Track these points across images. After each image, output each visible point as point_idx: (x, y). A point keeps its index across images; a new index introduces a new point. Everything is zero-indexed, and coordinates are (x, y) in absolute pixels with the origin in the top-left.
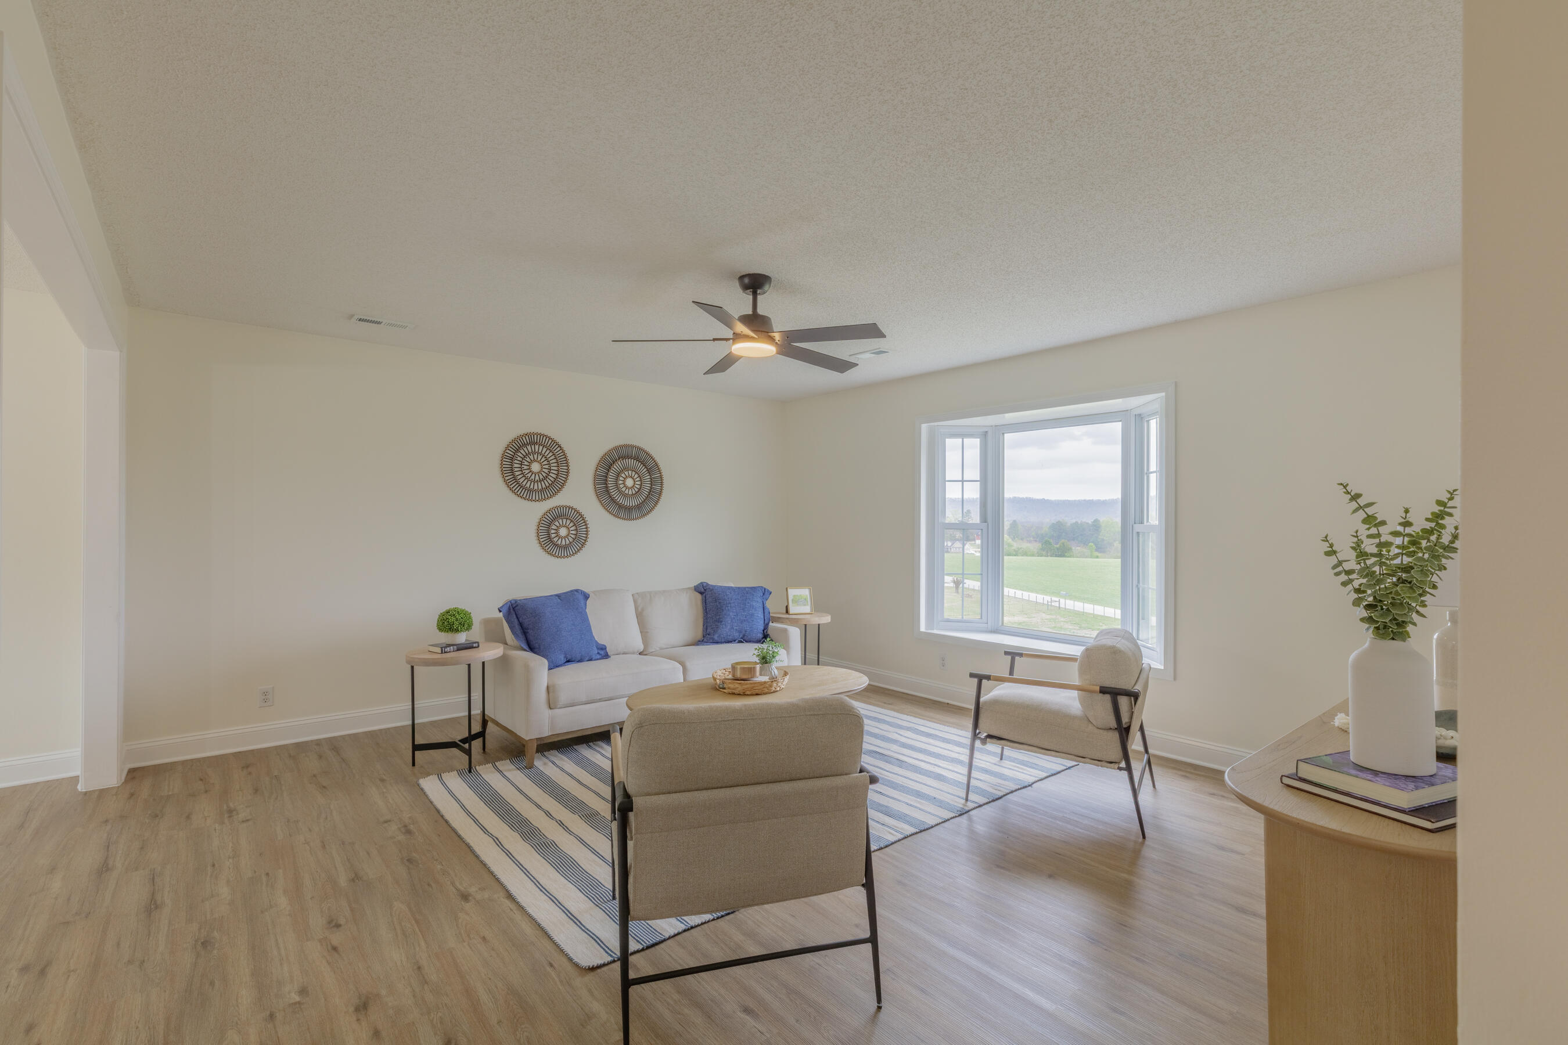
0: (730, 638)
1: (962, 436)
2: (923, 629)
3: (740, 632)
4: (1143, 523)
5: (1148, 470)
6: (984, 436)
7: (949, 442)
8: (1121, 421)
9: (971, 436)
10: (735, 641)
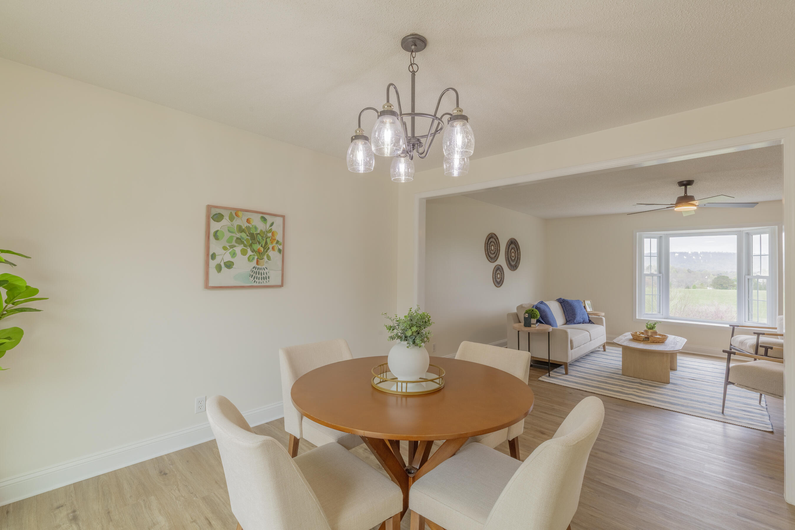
0: (579, 322)
1: (650, 238)
2: (637, 318)
3: (583, 319)
4: (750, 275)
5: (752, 254)
6: (660, 238)
7: (645, 240)
8: (736, 235)
9: (654, 238)
10: (581, 323)
